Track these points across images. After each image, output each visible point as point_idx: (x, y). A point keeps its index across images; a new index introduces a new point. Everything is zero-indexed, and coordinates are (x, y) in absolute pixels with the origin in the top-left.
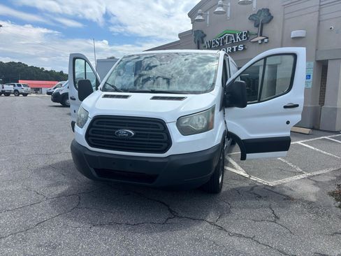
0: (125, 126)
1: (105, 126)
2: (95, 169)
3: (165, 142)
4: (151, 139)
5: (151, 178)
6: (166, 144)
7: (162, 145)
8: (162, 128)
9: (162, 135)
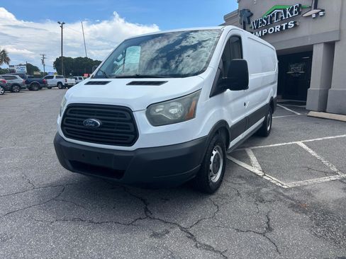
0: (93, 115)
1: (77, 115)
2: (70, 161)
3: (131, 133)
4: (118, 130)
5: (118, 174)
6: (133, 136)
7: (128, 137)
8: (129, 118)
9: (128, 125)
